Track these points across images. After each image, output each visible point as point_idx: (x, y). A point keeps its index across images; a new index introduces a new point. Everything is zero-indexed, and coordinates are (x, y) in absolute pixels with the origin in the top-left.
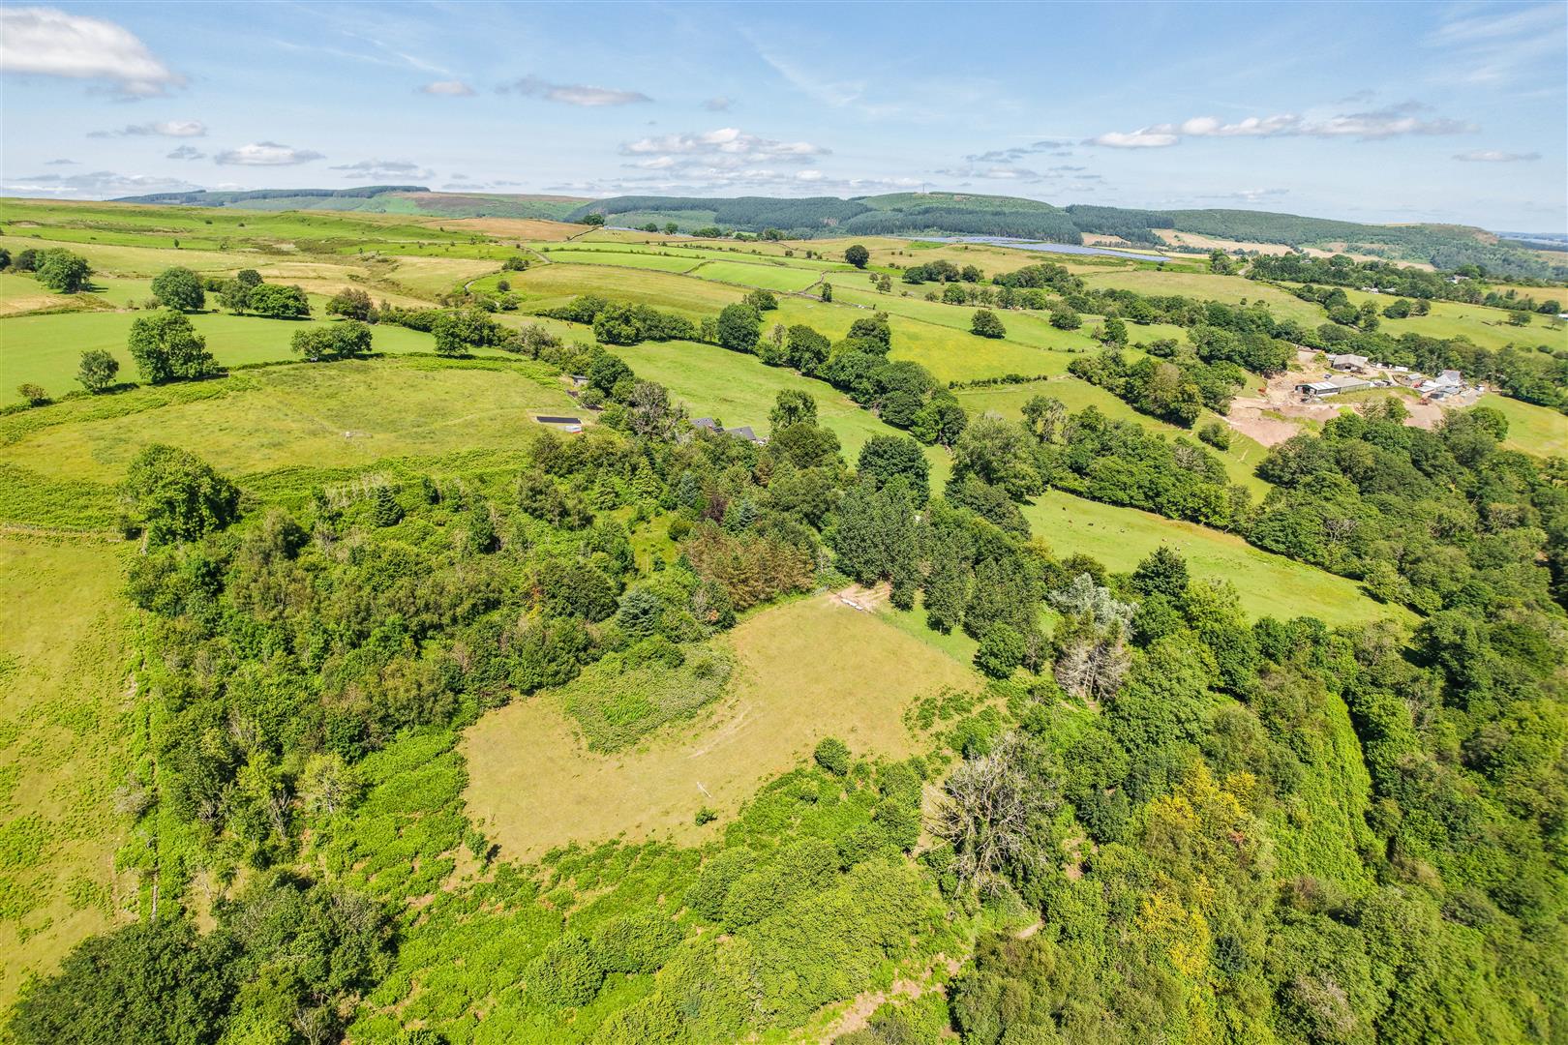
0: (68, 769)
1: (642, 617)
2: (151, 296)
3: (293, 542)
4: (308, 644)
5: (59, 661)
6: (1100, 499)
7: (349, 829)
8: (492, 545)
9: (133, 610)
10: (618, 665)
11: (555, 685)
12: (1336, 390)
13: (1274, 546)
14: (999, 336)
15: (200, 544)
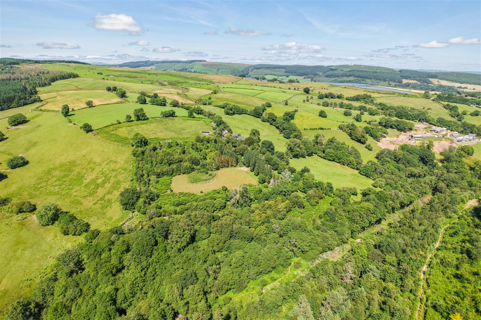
0: (123, 175)
1: (204, 166)
2: (137, 100)
3: (155, 149)
4: (154, 163)
5: (123, 162)
6: (326, 159)
7: (155, 185)
8: (184, 153)
9: (132, 157)
10: (197, 172)
11: (188, 173)
12: (422, 137)
13: (363, 173)
14: (325, 117)
15: (142, 148)
